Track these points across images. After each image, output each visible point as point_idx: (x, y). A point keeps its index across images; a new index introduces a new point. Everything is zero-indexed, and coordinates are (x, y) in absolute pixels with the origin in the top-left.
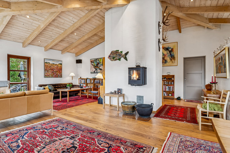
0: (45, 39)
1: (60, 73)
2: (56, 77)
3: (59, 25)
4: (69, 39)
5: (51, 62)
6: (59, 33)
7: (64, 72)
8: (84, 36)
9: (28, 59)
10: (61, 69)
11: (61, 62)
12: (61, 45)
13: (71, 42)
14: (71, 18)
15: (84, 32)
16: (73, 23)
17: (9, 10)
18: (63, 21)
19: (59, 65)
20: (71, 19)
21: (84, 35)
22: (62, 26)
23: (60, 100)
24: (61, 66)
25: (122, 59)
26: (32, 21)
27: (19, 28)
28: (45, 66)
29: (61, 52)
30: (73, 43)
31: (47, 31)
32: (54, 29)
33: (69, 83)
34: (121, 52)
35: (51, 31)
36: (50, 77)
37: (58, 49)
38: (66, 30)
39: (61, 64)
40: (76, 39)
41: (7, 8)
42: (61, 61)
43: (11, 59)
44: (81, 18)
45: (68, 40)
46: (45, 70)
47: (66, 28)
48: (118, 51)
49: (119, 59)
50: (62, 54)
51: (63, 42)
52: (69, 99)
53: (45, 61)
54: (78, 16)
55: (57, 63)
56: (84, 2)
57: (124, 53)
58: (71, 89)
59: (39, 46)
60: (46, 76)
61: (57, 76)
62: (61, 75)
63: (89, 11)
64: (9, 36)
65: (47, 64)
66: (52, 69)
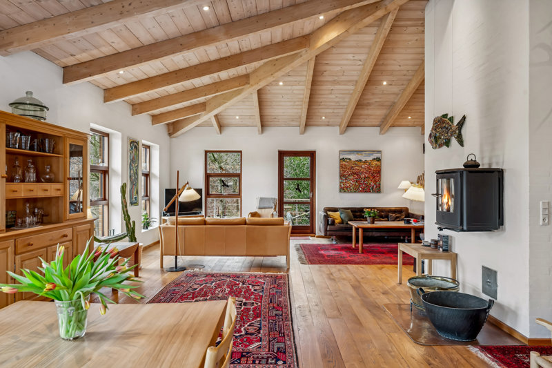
0: (331, 111)
1: (375, 182)
2: (366, 192)
3: (336, 78)
4: (380, 98)
5: (353, 157)
6: (347, 92)
7: (387, 178)
8: (410, 80)
9: (312, 155)
10: (379, 172)
11: (378, 155)
12: (371, 115)
13: (389, 104)
14: (350, 56)
15: (405, 72)
16: (360, 63)
17: (248, 86)
18: (338, 68)
19: (374, 163)
20: (352, 58)
21: (410, 78)
22: (343, 78)
23: (353, 247)
24: (378, 163)
25: (454, 141)
26: (289, 87)
27: (281, 103)
28: (341, 166)
29: (379, 128)
30: (394, 103)
31: (325, 96)
32: (332, 88)
33: (371, 208)
34: (451, 119)
35: (331, 94)
36: (351, 192)
37: (370, 124)
38: (357, 81)
39: (379, 160)
40: (397, 94)
41: (245, 85)
42: (379, 152)
43: (287, 159)
44: (370, 48)
45: (378, 100)
46: (341, 176)
47: (355, 78)
48: (447, 115)
49: (447, 143)
50: (383, 134)
51: (369, 107)
52: (362, 246)
53: (341, 157)
54: (363, 47)
55: (369, 159)
56: (345, 20)
57: (456, 122)
58: (373, 223)
59: (328, 125)
60: (343, 189)
61: (367, 190)
62: (379, 187)
63: (379, 26)
64: (276, 120)
65: (344, 163)
66: (357, 174)
